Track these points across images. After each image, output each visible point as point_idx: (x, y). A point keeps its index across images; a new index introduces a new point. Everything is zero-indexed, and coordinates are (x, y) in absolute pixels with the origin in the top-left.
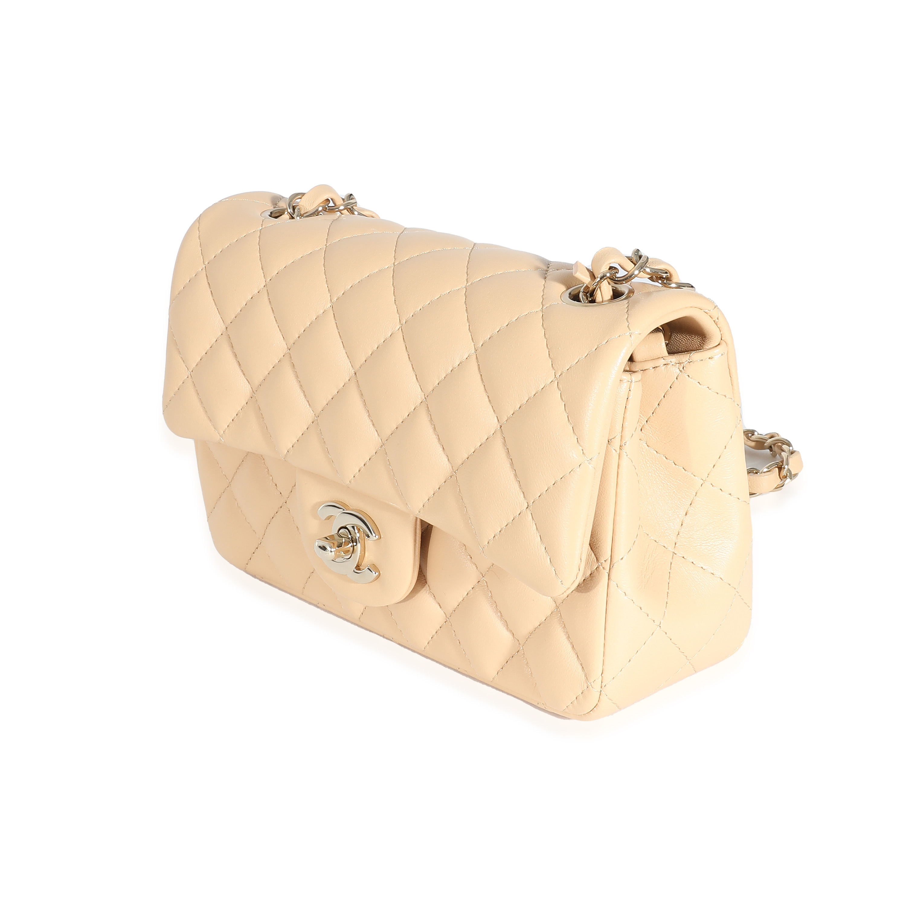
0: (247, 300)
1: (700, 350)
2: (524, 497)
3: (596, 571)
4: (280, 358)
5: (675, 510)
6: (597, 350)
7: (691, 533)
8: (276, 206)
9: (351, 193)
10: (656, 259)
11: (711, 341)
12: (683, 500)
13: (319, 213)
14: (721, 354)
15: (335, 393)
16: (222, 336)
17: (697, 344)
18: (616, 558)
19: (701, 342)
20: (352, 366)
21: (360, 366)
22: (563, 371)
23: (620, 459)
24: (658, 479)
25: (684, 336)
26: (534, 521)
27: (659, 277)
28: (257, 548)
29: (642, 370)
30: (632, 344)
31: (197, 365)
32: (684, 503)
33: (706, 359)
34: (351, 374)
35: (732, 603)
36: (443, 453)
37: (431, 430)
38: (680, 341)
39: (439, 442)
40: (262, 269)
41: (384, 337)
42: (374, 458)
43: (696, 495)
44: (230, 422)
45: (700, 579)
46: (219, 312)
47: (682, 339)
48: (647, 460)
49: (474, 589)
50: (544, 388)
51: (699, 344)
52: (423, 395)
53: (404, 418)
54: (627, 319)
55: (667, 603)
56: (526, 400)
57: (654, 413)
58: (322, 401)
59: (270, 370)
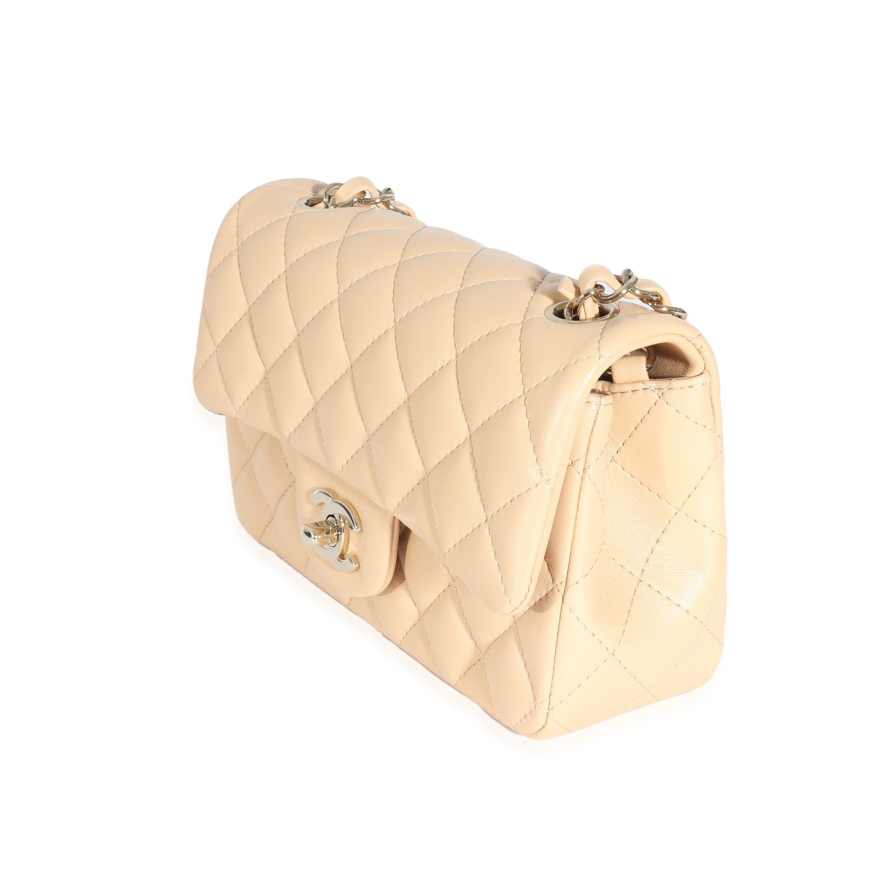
0: (269, 283)
1: (682, 377)
2: (484, 510)
3: (551, 592)
4: (290, 343)
5: (646, 537)
6: (565, 369)
7: (661, 562)
8: (316, 194)
9: (388, 188)
10: (647, 280)
11: (694, 369)
12: (656, 527)
13: (354, 204)
14: (702, 384)
15: (333, 384)
16: (245, 316)
17: (681, 371)
18: (571, 582)
19: (684, 369)
20: (349, 358)
21: (356, 359)
22: (531, 387)
23: (583, 482)
24: (632, 504)
25: (670, 361)
26: (490, 535)
27: (649, 299)
28: (270, 522)
29: (621, 392)
30: (600, 367)
31: (222, 341)
32: (656, 530)
33: (687, 387)
34: (348, 366)
35: (698, 636)
36: (418, 455)
37: (410, 431)
38: (666, 366)
39: (415, 444)
40: (285, 254)
41: (379, 334)
42: (360, 452)
43: (669, 523)
44: (245, 400)
45: (665, 609)
46: (244, 292)
47: (667, 364)
48: (621, 483)
49: (444, 592)
50: (512, 403)
51: (683, 371)
52: (407, 395)
53: (388, 416)
54: (599, 341)
55: (624, 631)
56: (495, 413)
57: (631, 437)
58: (321, 391)
59: (281, 354)
